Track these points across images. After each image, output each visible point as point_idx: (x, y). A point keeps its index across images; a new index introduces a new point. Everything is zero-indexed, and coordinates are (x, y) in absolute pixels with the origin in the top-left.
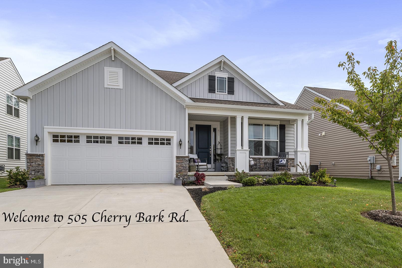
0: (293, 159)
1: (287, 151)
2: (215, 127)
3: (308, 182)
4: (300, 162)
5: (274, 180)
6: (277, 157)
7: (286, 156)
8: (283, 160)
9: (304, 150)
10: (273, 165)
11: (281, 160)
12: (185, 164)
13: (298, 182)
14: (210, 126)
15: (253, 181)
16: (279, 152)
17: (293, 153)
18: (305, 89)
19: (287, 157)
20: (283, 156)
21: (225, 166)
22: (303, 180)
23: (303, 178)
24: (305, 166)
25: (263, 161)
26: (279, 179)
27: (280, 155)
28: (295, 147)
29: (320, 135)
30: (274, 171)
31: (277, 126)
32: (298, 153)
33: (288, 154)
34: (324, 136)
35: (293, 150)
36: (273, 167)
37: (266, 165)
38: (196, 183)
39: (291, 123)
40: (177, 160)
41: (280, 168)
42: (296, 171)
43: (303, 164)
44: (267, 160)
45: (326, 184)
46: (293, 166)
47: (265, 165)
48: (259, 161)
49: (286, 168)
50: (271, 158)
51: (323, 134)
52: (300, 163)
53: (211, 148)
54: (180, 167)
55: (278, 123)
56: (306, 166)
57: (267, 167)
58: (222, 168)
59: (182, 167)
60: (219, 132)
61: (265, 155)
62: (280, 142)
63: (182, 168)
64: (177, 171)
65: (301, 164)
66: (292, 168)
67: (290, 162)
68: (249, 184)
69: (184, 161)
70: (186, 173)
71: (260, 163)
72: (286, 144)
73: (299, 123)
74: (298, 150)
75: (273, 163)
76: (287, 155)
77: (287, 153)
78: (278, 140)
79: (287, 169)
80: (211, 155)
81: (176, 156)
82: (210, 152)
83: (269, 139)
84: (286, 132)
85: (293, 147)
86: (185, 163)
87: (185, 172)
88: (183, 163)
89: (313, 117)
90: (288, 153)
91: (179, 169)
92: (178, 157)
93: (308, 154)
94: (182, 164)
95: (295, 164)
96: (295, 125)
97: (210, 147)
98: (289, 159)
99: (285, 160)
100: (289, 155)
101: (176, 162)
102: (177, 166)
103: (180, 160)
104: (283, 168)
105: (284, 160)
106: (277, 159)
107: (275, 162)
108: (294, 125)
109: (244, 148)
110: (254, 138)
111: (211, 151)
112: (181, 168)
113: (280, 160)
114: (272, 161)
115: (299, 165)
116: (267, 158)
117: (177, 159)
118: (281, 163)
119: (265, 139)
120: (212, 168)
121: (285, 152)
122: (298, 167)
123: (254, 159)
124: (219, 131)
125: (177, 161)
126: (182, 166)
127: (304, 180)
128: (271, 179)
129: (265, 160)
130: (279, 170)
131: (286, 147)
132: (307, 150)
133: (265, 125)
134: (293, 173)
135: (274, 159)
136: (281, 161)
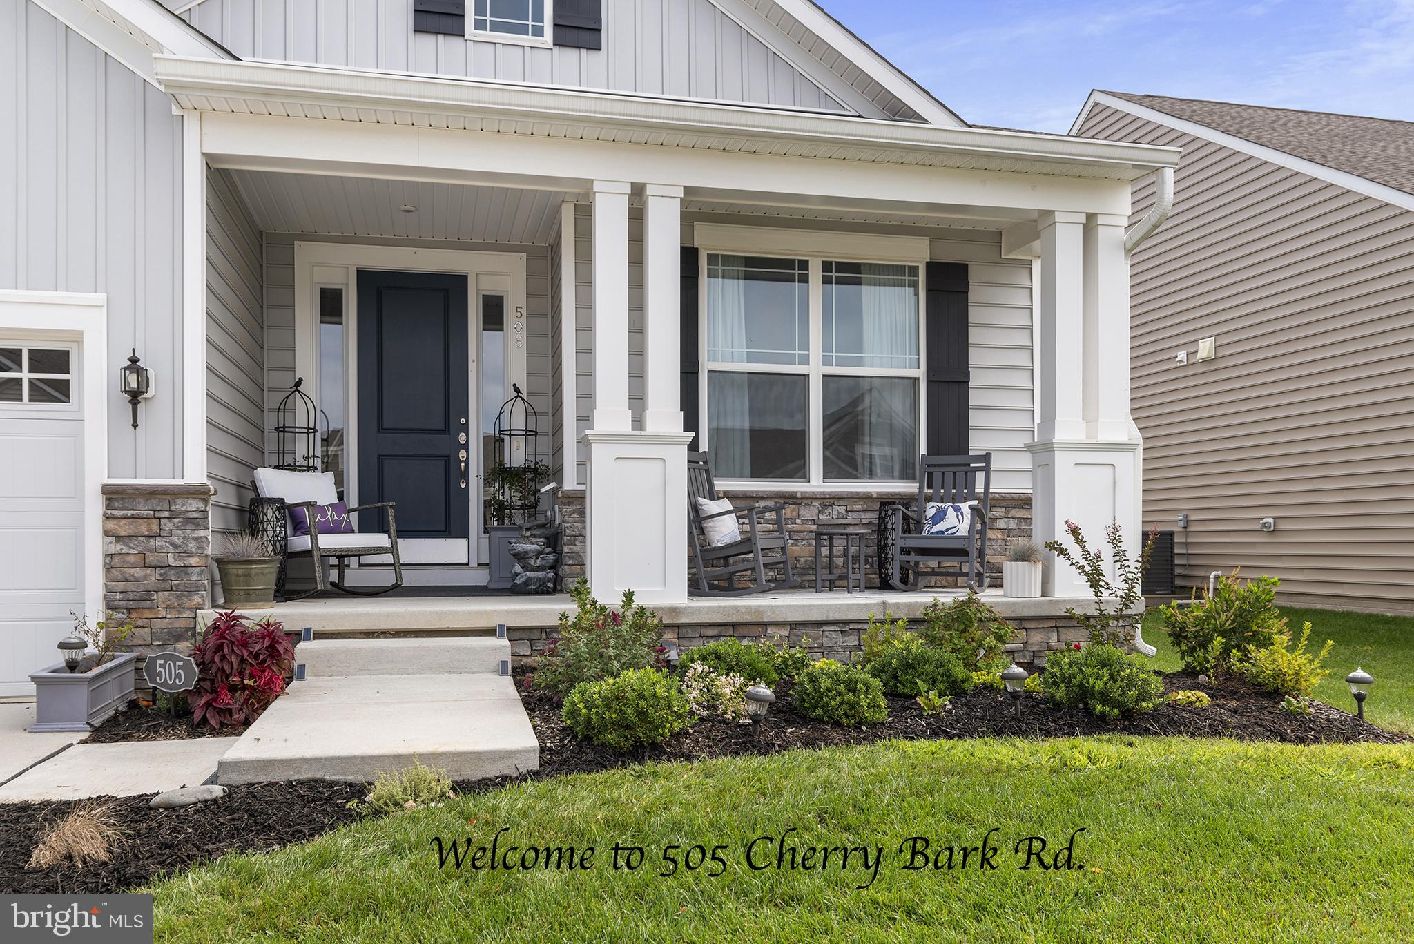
0: (1024, 503)
1: (978, 443)
2: (491, 287)
3: (1141, 698)
4: (1075, 521)
5: (854, 691)
6: (910, 487)
7: (969, 483)
8: (951, 513)
9: (1104, 437)
10: (882, 549)
11: (933, 511)
12: (175, 546)
13: (1061, 693)
14: (458, 283)
15: (642, 714)
16: (923, 450)
17: (1026, 461)
18: (1096, 104)
19: (979, 490)
20: (949, 478)
21: (538, 554)
22: (1099, 685)
23: (1103, 664)
24: (1107, 552)
25: (810, 513)
26: (907, 666)
27: (930, 475)
28: (1038, 419)
29: (1182, 355)
30: (885, 586)
31: (914, 271)
32: (1058, 455)
33: (987, 470)
34: (1207, 361)
35: (1021, 441)
36: (879, 556)
37: (831, 546)
38: (197, 716)
39: (1009, 252)
40: (107, 518)
41: (934, 564)
42: (1045, 591)
43: (1097, 542)
44: (842, 510)
45: (1289, 703)
46: (1024, 556)
47: (818, 546)
48: (779, 515)
49: (971, 567)
50: (867, 497)
51: (1205, 348)
52: (1075, 531)
53: (465, 428)
54: (138, 572)
55: (917, 253)
56: (1120, 556)
57: (840, 562)
58: (518, 568)
59: (148, 571)
60: (524, 319)
61: (828, 474)
62: (929, 381)
63: (154, 577)
64: (110, 605)
65: (1080, 542)
66: (1012, 570)
67: (1001, 524)
68: (611, 738)
69: (169, 526)
70: (188, 614)
71: (780, 531)
72: (975, 399)
73: (1068, 242)
74: (1060, 435)
75: (882, 530)
76: (980, 477)
77: (978, 459)
78: (921, 373)
79: (979, 575)
80: (465, 475)
81: (105, 486)
82: (462, 454)
83: (859, 362)
84: (974, 315)
85: (1022, 421)
86: (175, 540)
87: (181, 608)
88: (159, 542)
89: (1169, 188)
90: (987, 458)
91: (130, 586)
92: (114, 495)
93: (1131, 469)
94: (156, 550)
95: (1038, 540)
96: (1037, 266)
97: (463, 421)
98: (993, 499)
99: (965, 507)
100: (993, 475)
101: (106, 533)
102: (111, 564)
103: (133, 517)
104: (950, 563)
105: (958, 510)
106: (907, 500)
107: (896, 522)
108: (1028, 265)
109: (653, 425)
110: (751, 358)
111: (466, 447)
112: (145, 577)
113: (930, 512)
114: (872, 516)
115: (1063, 552)
116: (837, 498)
117: (108, 507)
118: (936, 528)
119: (827, 361)
120: (474, 564)
121: (965, 450)
122: (1060, 561)
123: (741, 503)
124: (524, 311)
125: (111, 525)
126: (151, 559)
127: (1112, 678)
128: (825, 683)
129: (824, 506)
130: (922, 581)
131: (975, 420)
132: (1123, 438)
133: (826, 266)
134: (1024, 605)
135: (886, 503)
136: (940, 516)
